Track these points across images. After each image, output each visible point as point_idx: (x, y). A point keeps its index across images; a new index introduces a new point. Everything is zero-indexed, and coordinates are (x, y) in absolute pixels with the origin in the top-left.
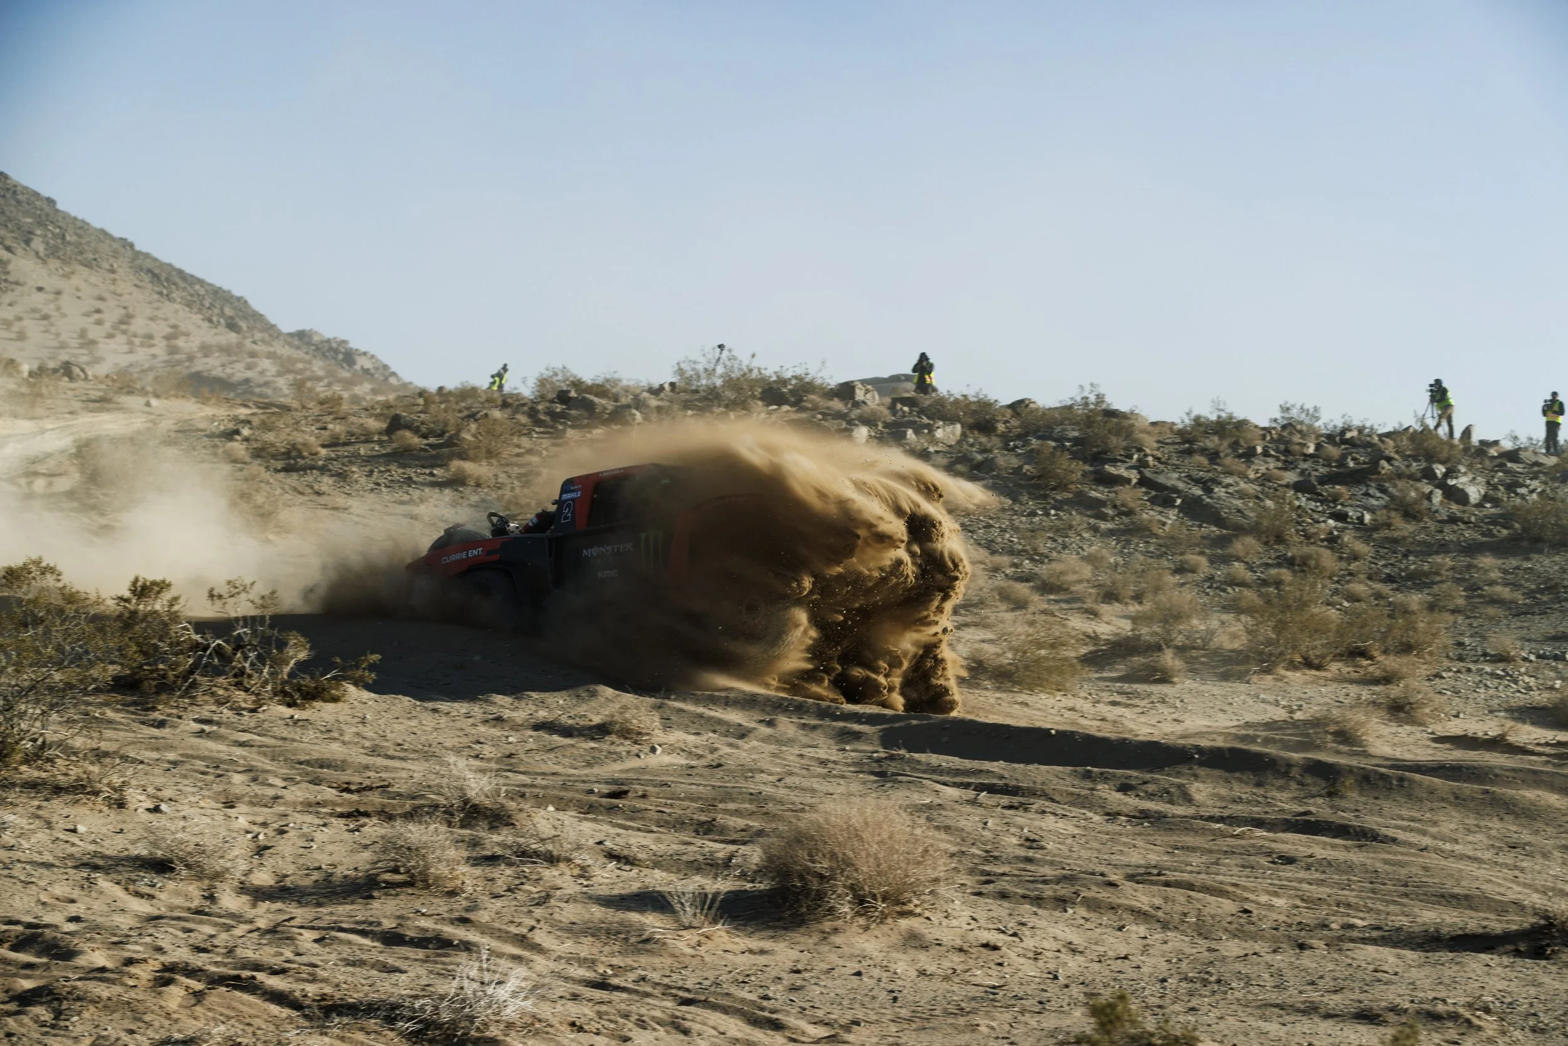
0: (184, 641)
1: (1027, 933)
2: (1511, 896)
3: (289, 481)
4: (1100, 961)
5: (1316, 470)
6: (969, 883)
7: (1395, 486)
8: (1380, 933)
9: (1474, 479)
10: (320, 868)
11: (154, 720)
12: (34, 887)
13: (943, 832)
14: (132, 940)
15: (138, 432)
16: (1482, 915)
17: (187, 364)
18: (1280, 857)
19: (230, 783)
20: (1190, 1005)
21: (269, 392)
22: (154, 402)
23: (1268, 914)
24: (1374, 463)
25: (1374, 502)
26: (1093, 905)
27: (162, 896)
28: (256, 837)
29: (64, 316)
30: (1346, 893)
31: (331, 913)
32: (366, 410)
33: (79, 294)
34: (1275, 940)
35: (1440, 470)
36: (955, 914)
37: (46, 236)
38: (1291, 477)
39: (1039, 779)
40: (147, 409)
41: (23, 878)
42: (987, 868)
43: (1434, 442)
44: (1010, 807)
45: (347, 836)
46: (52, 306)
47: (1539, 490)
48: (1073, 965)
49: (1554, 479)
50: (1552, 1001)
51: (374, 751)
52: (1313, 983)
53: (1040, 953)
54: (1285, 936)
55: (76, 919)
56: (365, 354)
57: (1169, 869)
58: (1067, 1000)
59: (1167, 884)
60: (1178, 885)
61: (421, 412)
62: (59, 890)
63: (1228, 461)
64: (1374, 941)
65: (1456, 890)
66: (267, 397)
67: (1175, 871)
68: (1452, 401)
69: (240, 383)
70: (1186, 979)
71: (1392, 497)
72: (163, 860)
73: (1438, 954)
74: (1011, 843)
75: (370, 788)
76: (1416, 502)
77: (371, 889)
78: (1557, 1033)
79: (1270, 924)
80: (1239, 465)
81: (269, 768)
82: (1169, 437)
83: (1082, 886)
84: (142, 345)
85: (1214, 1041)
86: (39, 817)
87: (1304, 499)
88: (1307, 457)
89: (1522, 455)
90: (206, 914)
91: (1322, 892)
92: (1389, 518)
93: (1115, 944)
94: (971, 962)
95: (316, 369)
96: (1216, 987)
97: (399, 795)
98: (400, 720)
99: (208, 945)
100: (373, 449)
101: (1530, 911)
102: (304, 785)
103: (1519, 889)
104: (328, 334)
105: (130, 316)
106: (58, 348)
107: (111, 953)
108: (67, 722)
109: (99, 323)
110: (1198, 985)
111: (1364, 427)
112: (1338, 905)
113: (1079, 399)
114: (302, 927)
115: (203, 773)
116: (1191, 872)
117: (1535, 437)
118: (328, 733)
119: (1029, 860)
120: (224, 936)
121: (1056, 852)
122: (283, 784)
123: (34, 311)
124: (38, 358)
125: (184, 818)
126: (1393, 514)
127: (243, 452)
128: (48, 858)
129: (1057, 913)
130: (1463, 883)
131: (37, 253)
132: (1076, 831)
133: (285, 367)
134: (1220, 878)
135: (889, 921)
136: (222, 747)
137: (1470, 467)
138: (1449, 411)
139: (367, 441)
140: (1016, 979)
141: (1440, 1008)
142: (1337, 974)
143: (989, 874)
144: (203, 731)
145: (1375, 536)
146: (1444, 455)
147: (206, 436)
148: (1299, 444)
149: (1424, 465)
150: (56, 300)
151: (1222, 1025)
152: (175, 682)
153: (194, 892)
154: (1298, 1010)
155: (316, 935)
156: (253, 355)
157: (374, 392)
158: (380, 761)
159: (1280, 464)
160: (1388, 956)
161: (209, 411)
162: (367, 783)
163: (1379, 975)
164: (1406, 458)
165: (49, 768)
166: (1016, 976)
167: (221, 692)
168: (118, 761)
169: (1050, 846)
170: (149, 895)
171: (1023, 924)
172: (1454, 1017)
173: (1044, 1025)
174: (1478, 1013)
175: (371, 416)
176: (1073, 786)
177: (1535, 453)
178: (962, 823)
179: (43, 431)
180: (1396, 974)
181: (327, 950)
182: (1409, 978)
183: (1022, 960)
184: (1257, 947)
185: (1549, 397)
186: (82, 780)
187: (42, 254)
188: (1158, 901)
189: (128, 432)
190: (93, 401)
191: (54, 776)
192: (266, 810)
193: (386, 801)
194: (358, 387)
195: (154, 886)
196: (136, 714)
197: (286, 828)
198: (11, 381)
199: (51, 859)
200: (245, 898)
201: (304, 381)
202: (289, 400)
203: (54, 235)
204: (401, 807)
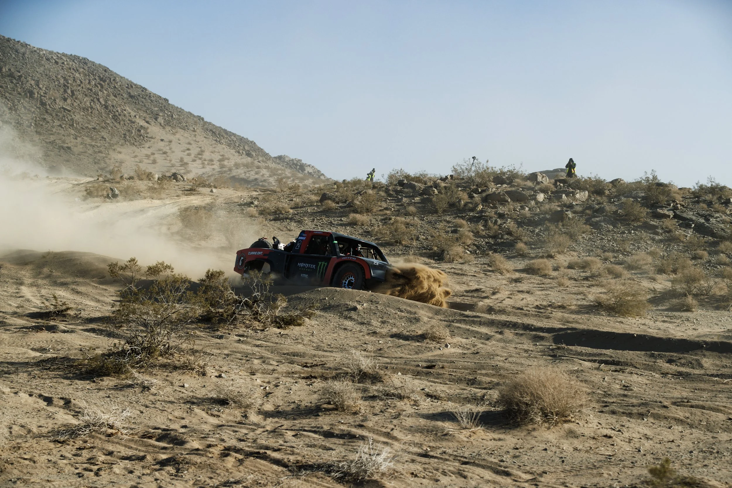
0: (231, 299)
1: (625, 430)
3: (276, 225)
4: (660, 443)
6: (597, 407)
10: (295, 402)
11: (218, 336)
12: (166, 412)
13: (584, 383)
14: (210, 436)
15: (208, 204)
17: (229, 173)
19: (253, 363)
20: (704, 464)
21: (266, 184)
22: (214, 190)
26: (657, 417)
27: (223, 416)
28: (265, 388)
29: (173, 152)
31: (300, 423)
32: (311, 191)
33: (180, 142)
36: (590, 421)
37: (164, 116)
39: (629, 358)
40: (211, 193)
41: (161, 408)
42: (605, 400)
44: (616, 371)
45: (307, 387)
46: (168, 148)
48: (647, 445)
51: (318, 348)
53: (632, 440)
55: (185, 427)
56: (309, 166)
57: (693, 400)
58: (645, 462)
59: (692, 406)
60: (697, 407)
61: (335, 192)
62: (177, 413)
63: (717, 206)
66: (266, 187)
67: (695, 400)
69: (253, 181)
70: (702, 451)
72: (223, 399)
74: (616, 388)
75: (317, 365)
77: (318, 412)
80: (722, 208)
81: (270, 356)
82: (688, 195)
83: (651, 407)
84: (208, 164)
85: (716, 480)
86: (167, 380)
90: (243, 424)
93: (668, 435)
94: (599, 444)
95: (287, 173)
96: (716, 455)
97: (330, 368)
98: (329, 334)
99: (245, 438)
100: (314, 209)
102: (286, 364)
104: (292, 157)
105: (203, 151)
106: (171, 167)
107: (201, 442)
108: (179, 337)
109: (189, 155)
110: (708, 454)
113: (644, 178)
114: (287, 430)
115: (240, 359)
116: (703, 401)
118: (296, 340)
119: (625, 396)
120: (252, 434)
121: (638, 392)
122: (277, 364)
123: (160, 150)
124: (162, 172)
125: (233, 380)
127: (255, 212)
128: (172, 399)
129: (639, 421)
131: (160, 124)
132: (648, 382)
133: (273, 173)
134: (717, 403)
135: (560, 424)
136: (249, 348)
139: (311, 206)
140: (620, 452)
143: (606, 402)
144: (240, 340)
147: (238, 205)
150: (169, 145)
151: (720, 473)
152: (227, 318)
153: (238, 414)
155: (293, 433)
156: (258, 167)
157: (314, 183)
158: (321, 353)
161: (239, 194)
162: (315, 363)
165: (171, 358)
166: (620, 450)
167: (247, 322)
168: (202, 354)
169: (635, 389)
170: (217, 415)
171: (623, 426)
173: (635, 473)
175: (313, 194)
176: (645, 360)
178: (593, 379)
179: (165, 205)
181: (299, 440)
183: (623, 443)
186: (186, 363)
187: (162, 124)
188: (687, 415)
189: (203, 204)
190: (187, 190)
191: (173, 362)
192: (269, 376)
193: (324, 371)
194: (307, 181)
195: (220, 411)
196: (209, 333)
197: (278, 384)
198: (150, 182)
199: (173, 400)
200: (261, 416)
201: (282, 179)
202: (275, 188)
203: (168, 115)
204: (331, 374)
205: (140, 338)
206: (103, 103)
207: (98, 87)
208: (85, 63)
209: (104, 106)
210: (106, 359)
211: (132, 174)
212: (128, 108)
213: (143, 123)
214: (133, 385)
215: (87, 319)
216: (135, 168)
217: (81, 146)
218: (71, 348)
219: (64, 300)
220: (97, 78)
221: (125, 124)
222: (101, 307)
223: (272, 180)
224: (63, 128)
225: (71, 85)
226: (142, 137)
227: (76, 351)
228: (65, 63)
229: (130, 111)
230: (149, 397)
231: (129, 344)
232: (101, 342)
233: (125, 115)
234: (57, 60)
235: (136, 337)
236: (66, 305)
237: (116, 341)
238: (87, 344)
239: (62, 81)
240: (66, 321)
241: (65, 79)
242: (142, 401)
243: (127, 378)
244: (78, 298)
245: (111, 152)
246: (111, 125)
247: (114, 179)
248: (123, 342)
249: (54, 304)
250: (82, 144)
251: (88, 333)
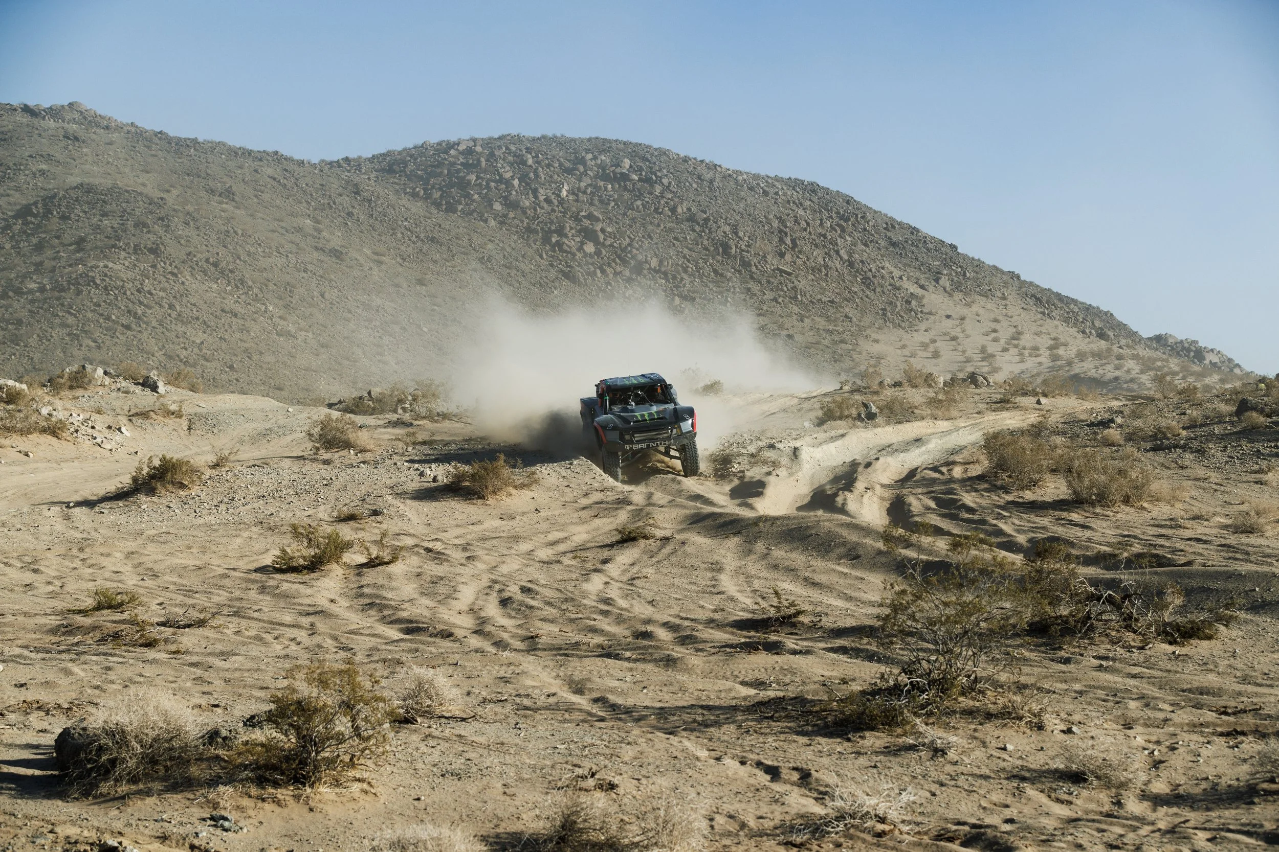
0: (1082, 593)
3: (1157, 458)
10: (1207, 779)
11: (1061, 658)
12: (976, 795)
14: (1056, 838)
15: (1032, 425)
17: (1067, 368)
19: (1127, 708)
21: (1135, 387)
22: (1043, 400)
27: (1079, 802)
28: (1152, 752)
29: (968, 336)
31: (1220, 817)
32: (1218, 396)
33: (978, 318)
37: (951, 274)
40: (1038, 406)
41: (966, 787)
45: (1228, 751)
46: (959, 329)
51: (1245, 680)
55: (1010, 821)
56: (1212, 350)
61: (1264, 396)
62: (996, 797)
66: (1134, 391)
69: (1110, 381)
72: (1077, 773)
75: (1245, 711)
77: (1251, 796)
81: (1158, 695)
84: (1030, 356)
86: (976, 738)
90: (1115, 817)
95: (1172, 366)
97: (1269, 716)
98: (1265, 653)
99: (1119, 843)
100: (1226, 429)
102: (1189, 709)
104: (1180, 336)
105: (1020, 333)
106: (965, 362)
107: (1041, 849)
108: (993, 660)
109: (995, 340)
114: (1196, 828)
115: (1104, 701)
118: (1205, 665)
120: (1131, 835)
122: (1171, 709)
123: (945, 334)
124: (949, 371)
125: (1092, 738)
127: (1118, 437)
128: (985, 771)
131: (945, 289)
133: (1147, 365)
136: (1120, 679)
139: (1220, 422)
144: (1101, 666)
147: (1087, 425)
150: (961, 324)
152: (1075, 626)
153: (1104, 798)
155: (1208, 835)
156: (1120, 357)
157: (1222, 381)
158: (1250, 688)
161: (1088, 405)
162: (1241, 707)
165: (981, 698)
167: (1114, 634)
168: (1035, 692)
170: (1067, 801)
175: (1222, 401)
179: (958, 429)
181: (1219, 847)
186: (1008, 708)
187: (948, 289)
189: (1024, 425)
190: (996, 402)
191: (985, 705)
192: (1158, 730)
193: (1259, 722)
194: (1209, 378)
195: (1072, 794)
196: (1046, 653)
197: (1176, 746)
198: (931, 390)
199: (988, 772)
200: (1146, 804)
201: (1163, 377)
202: (1152, 392)
203: (957, 273)
204: (1272, 726)
205: (924, 663)
206: (846, 257)
207: (836, 231)
208: (814, 191)
209: (847, 263)
210: (868, 700)
211: (898, 378)
212: (887, 265)
213: (914, 289)
214: (916, 746)
215: (832, 630)
216: (903, 366)
217: (811, 333)
218: (807, 681)
219: (792, 598)
220: (834, 215)
221: (883, 291)
222: (854, 608)
223: (1145, 378)
224: (780, 303)
225: (791, 229)
226: (913, 313)
227: (817, 686)
228: (780, 193)
229: (892, 269)
230: (946, 768)
231: (906, 674)
232: (857, 671)
233: (883, 277)
234: (766, 188)
235: (919, 661)
236: (795, 606)
237: (883, 668)
238: (835, 674)
239: (776, 224)
240: (796, 634)
241: (780, 219)
242: (933, 774)
243: (905, 734)
244: (816, 595)
245: (862, 342)
246: (860, 294)
247: (869, 388)
248: (896, 671)
249: (775, 604)
250: (812, 328)
251: (835, 655)
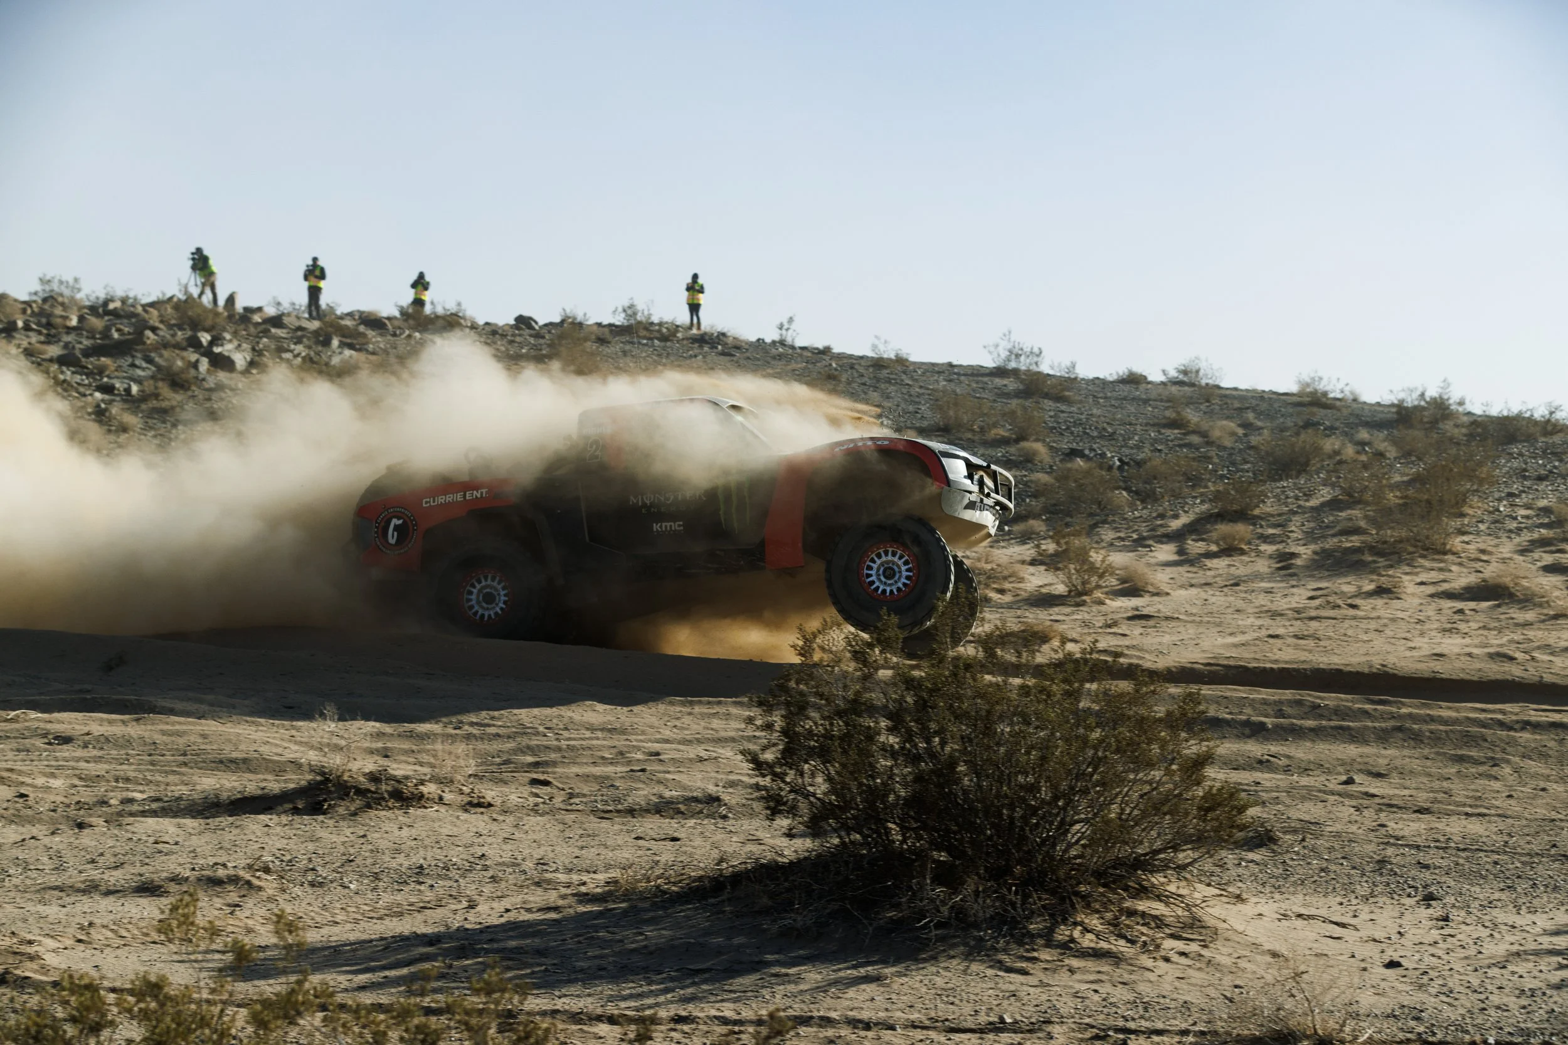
2: (289, 755)
5: (80, 343)
7: (161, 356)
8: (161, 804)
9: (239, 345)
16: (261, 776)
18: (56, 738)
23: (45, 796)
24: (139, 334)
25: (140, 372)
30: (124, 767)
34: (53, 821)
35: (205, 338)
38: (54, 351)
43: (199, 311)
47: (303, 354)
49: (318, 342)
50: (330, 854)
52: (93, 861)
54: (63, 816)
64: (154, 813)
65: (234, 755)
68: (214, 268)
71: (159, 368)
73: (218, 819)
76: (182, 371)
78: (334, 885)
79: (47, 806)
87: (69, 373)
88: (69, 330)
89: (286, 320)
91: (100, 768)
92: (156, 388)
101: (306, 768)
103: (295, 747)
111: (127, 297)
112: (117, 781)
117: (297, 303)
126: (160, 384)
130: (242, 747)
137: (235, 334)
138: (212, 279)
141: (221, 873)
142: (117, 850)
145: (144, 406)
146: (209, 323)
148: (62, 317)
149: (189, 333)
154: (78, 890)
159: (42, 338)
160: (168, 827)
163: (160, 846)
164: (170, 327)
172: (234, 880)
174: (258, 874)
177: (298, 318)
180: (176, 843)
182: (190, 846)
184: (35, 831)
185: (310, 262)
